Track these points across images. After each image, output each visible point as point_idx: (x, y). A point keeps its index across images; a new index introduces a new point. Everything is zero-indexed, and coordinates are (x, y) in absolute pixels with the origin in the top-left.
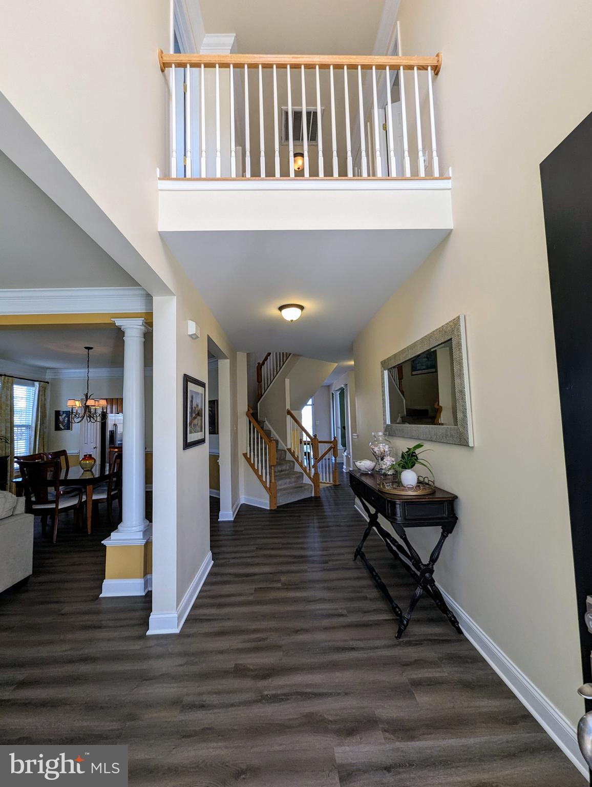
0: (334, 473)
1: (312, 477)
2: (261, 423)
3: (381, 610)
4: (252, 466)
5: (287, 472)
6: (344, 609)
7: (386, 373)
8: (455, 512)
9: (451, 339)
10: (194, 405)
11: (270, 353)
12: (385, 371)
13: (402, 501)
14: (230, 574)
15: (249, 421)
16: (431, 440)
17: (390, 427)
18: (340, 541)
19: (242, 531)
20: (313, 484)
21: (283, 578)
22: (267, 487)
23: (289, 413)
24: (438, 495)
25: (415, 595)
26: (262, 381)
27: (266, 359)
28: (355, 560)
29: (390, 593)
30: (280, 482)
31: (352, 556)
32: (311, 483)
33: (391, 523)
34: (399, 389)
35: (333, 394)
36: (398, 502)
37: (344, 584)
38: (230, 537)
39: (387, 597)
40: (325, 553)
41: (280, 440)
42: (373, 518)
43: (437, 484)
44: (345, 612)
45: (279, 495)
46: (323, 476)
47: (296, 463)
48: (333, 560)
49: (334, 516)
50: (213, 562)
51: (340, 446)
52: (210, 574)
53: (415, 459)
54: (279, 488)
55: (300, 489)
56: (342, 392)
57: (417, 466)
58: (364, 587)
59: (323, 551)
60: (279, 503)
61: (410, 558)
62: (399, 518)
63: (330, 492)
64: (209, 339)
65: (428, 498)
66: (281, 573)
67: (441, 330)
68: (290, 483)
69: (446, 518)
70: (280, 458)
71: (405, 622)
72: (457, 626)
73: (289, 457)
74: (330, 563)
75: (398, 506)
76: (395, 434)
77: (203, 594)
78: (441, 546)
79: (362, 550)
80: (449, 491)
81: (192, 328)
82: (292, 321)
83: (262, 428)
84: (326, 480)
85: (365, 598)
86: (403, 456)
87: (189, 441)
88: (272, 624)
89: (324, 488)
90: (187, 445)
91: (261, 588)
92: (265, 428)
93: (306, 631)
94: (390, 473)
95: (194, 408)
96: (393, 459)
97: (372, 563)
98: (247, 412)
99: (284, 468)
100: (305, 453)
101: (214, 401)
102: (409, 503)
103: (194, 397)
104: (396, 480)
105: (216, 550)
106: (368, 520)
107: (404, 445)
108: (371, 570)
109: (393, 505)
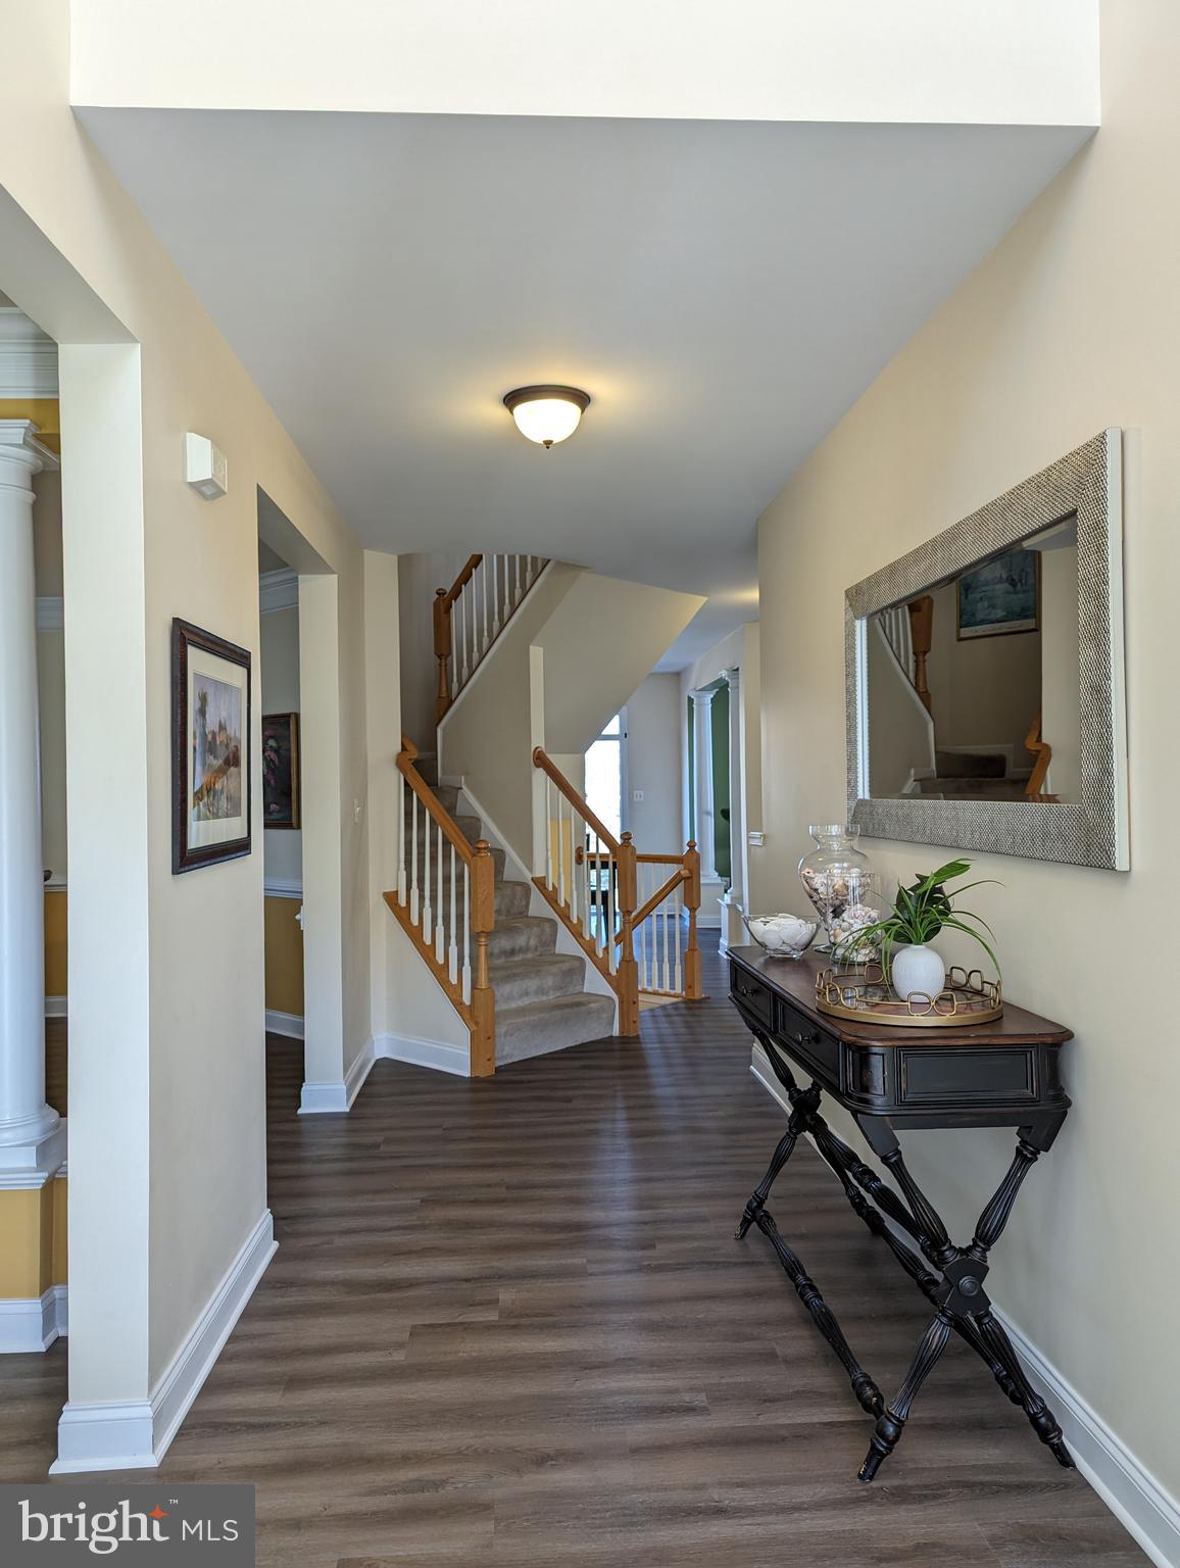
0: (687, 960)
1: (614, 973)
2: (446, 796)
3: (822, 1395)
4: (415, 934)
5: (529, 955)
6: (701, 1391)
7: (861, 626)
8: (1062, 1084)
9: (1073, 514)
10: (212, 724)
11: (480, 558)
12: (858, 623)
13: (890, 1044)
14: (333, 1283)
15: (406, 784)
16: (995, 851)
17: (867, 809)
18: (701, 1177)
19: (377, 1146)
20: (615, 997)
21: (507, 1295)
22: (462, 1003)
23: (541, 760)
24: (1011, 1027)
25: (926, 1343)
26: (450, 653)
27: (465, 577)
28: (743, 1236)
29: (849, 1342)
30: (506, 989)
31: (735, 1226)
32: (609, 992)
33: (855, 1113)
34: (916, 688)
35: (691, 701)
36: (877, 1046)
37: (701, 1311)
38: (337, 1166)
39: (840, 1352)
40: (647, 1214)
41: (512, 853)
42: (805, 1105)
43: (1009, 995)
44: (701, 1399)
45: (501, 1029)
46: (650, 969)
47: (561, 927)
48: (670, 1239)
49: (681, 1098)
50: (276, 1244)
51: (709, 875)
52: (264, 1284)
53: (941, 913)
54: (501, 1007)
55: (576, 1009)
56: (722, 695)
57: (946, 931)
58: (766, 1323)
59: (641, 1208)
60: (506, 1057)
61: (913, 1227)
62: (879, 1099)
63: (671, 1023)
64: (265, 504)
65: (977, 1037)
66: (501, 1277)
67: (1041, 483)
68: (541, 991)
69: (1033, 1101)
70: (508, 911)
71: (890, 1430)
72: (1055, 1441)
73: (538, 906)
74: (662, 1249)
75: (876, 1063)
76: (884, 830)
77: (237, 1347)
78: (1016, 1189)
79: (765, 1207)
80: (1048, 1018)
81: (200, 459)
82: (548, 443)
83: (451, 810)
84: (661, 985)
85: (770, 1357)
86: (901, 902)
87: (193, 843)
88: (465, 1438)
89: (652, 1010)
90: (186, 859)
91: (431, 1326)
92: (460, 810)
93: (573, 1457)
94: (862, 956)
95: (210, 737)
96: (874, 914)
97: (795, 1248)
98: (399, 754)
99: (521, 941)
100: (593, 894)
101: (287, 716)
102: (912, 1049)
103: (210, 698)
104: (879, 980)
105: (286, 1208)
106: (789, 1110)
107: (906, 866)
108: (793, 1269)
109: (863, 1055)
